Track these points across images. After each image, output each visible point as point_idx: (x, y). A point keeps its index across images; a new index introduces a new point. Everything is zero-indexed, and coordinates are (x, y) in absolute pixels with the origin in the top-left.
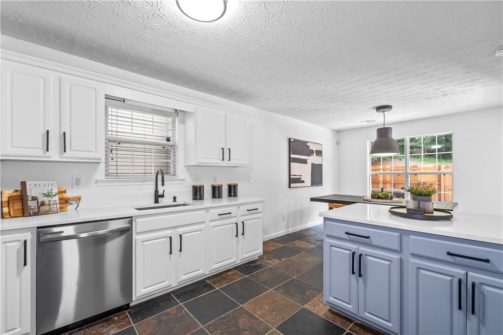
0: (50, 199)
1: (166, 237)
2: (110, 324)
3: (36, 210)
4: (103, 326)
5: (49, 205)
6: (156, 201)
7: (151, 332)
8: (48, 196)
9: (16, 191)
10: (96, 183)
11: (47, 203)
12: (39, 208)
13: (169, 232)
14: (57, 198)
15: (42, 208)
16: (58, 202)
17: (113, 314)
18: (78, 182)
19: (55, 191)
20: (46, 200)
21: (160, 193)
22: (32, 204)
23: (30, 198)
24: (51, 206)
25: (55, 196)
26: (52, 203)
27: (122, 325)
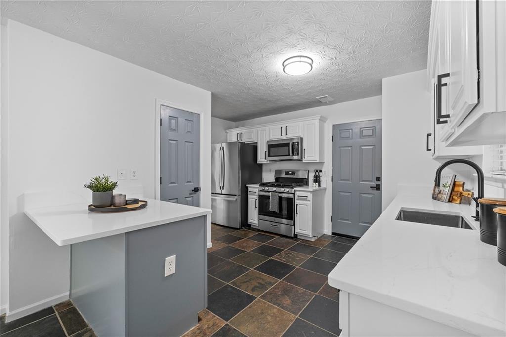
5: (442, 194)
8: (444, 186)
15: (439, 195)
19: (449, 183)
20: (442, 189)
25: (447, 187)
26: (444, 192)
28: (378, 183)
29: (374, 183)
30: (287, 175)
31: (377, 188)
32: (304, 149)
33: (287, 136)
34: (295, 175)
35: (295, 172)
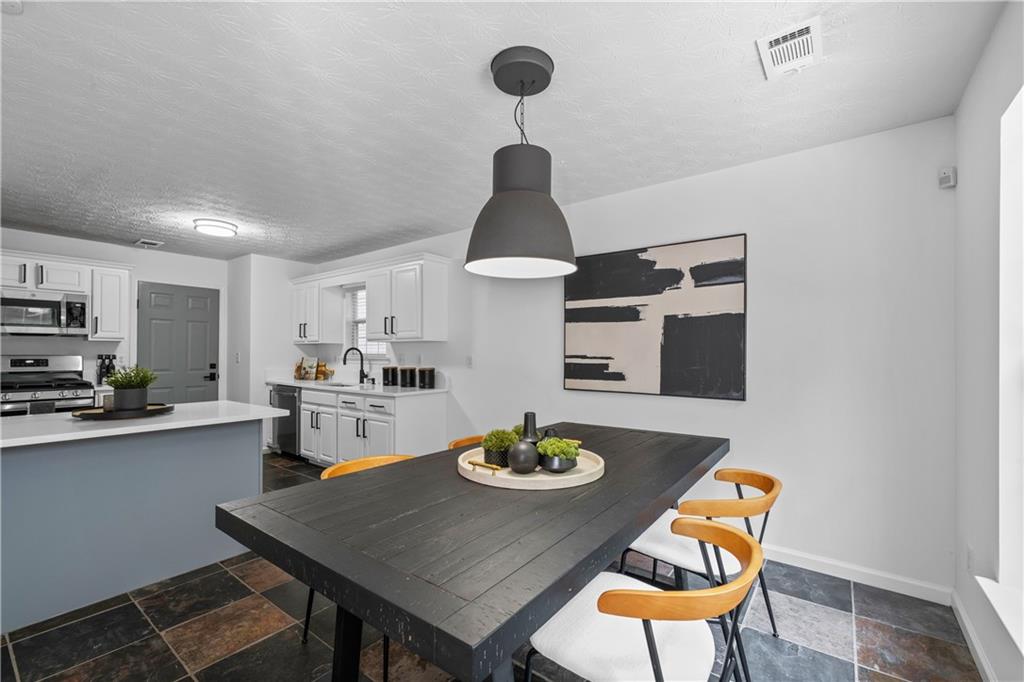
0: (311, 370)
3: (303, 376)
6: (361, 381)
8: (310, 367)
9: (300, 363)
14: (315, 370)
15: (305, 375)
16: (315, 373)
19: (316, 364)
22: (303, 372)
23: (303, 369)
24: (309, 375)
25: (314, 367)
26: (311, 373)
28: (213, 371)
29: (208, 371)
30: (20, 366)
31: (213, 377)
32: (95, 316)
33: (41, 286)
34: (47, 365)
35: (47, 360)
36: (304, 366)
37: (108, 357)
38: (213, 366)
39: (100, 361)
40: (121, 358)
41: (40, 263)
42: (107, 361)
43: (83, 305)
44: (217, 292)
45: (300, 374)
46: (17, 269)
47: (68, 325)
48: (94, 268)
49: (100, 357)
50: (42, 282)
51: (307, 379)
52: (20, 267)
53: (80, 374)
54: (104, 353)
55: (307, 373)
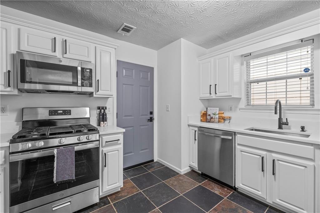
0: (215, 116)
1: (261, 156)
2: (220, 189)
3: (209, 120)
4: (218, 187)
5: (214, 119)
6: (280, 127)
7: (224, 208)
8: (214, 114)
9: (205, 111)
10: (239, 110)
11: (213, 118)
12: (210, 119)
13: (263, 153)
14: (217, 116)
15: (211, 120)
16: (218, 118)
17: (227, 187)
18: (231, 109)
19: (218, 113)
20: (213, 116)
21: (284, 120)
22: (208, 117)
23: (208, 115)
24: (215, 120)
25: (217, 115)
26: (215, 118)
27: (223, 194)
28: (151, 116)
29: (149, 116)
30: (55, 115)
31: (151, 120)
32: (97, 79)
33: (65, 56)
34: (70, 114)
35: (70, 111)
36: (209, 113)
37: (103, 108)
38: (151, 113)
39: (98, 110)
40: (109, 109)
41: (65, 38)
42: (102, 110)
43: (91, 70)
44: (153, 68)
45: (207, 119)
46: (50, 41)
47: (82, 85)
48: (96, 45)
49: (99, 108)
50: (66, 53)
51: (213, 122)
52: (52, 39)
53: (88, 119)
54: (101, 105)
55: (212, 118)
